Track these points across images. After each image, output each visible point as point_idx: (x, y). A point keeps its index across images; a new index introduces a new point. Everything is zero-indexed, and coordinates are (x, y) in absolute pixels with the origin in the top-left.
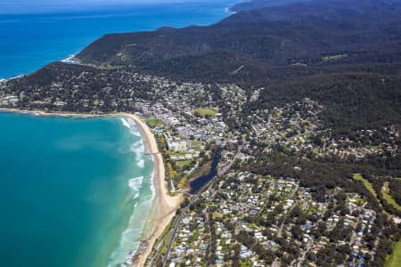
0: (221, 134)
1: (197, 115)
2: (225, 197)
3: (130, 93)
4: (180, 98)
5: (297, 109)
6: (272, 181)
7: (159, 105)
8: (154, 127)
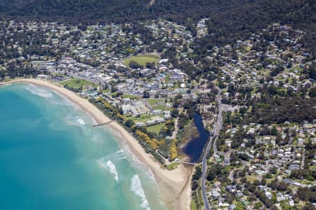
0: (183, 85)
1: (134, 66)
2: (245, 158)
3: (17, 49)
4: (95, 47)
5: (270, 39)
6: (296, 127)
7: (68, 61)
8: (81, 89)
